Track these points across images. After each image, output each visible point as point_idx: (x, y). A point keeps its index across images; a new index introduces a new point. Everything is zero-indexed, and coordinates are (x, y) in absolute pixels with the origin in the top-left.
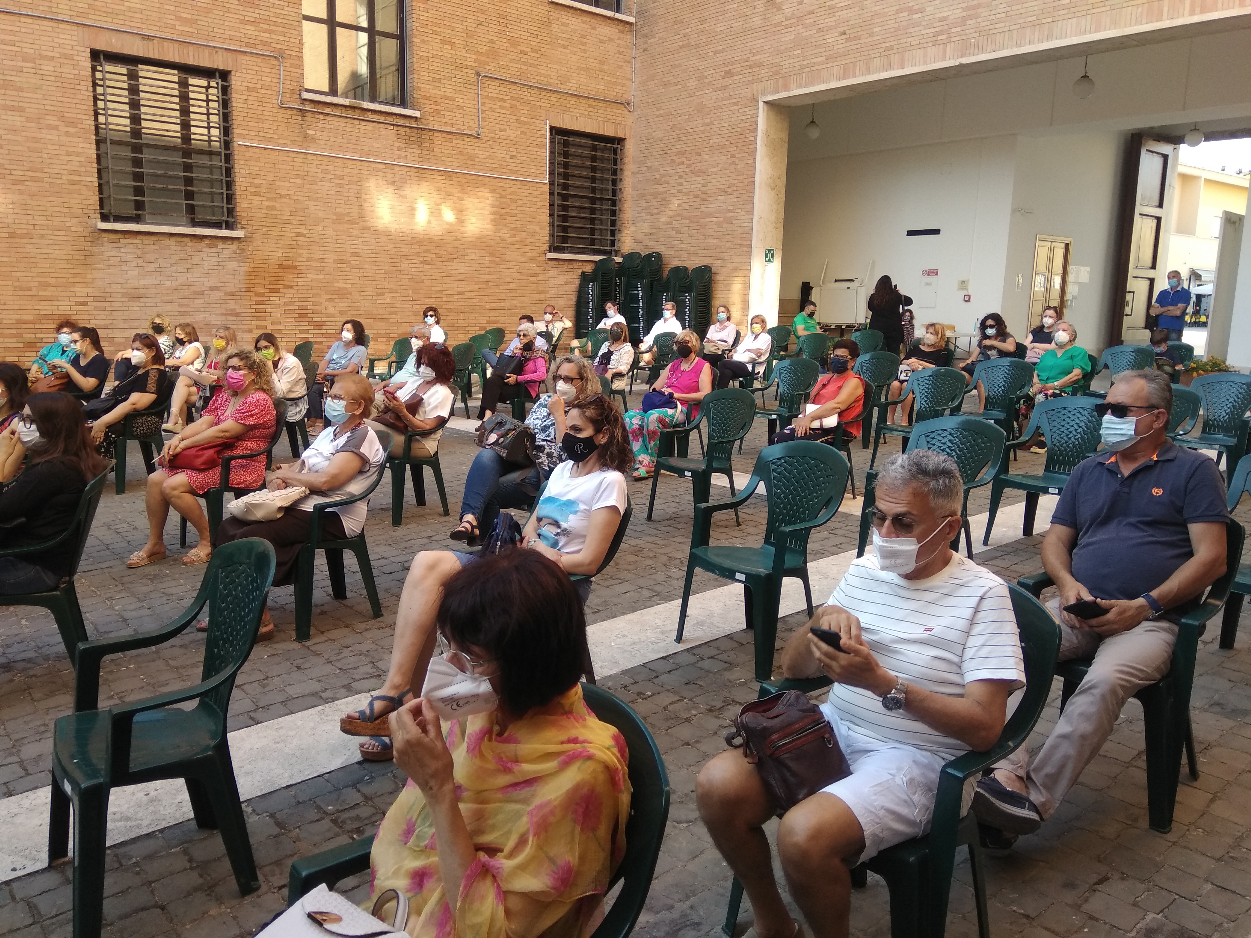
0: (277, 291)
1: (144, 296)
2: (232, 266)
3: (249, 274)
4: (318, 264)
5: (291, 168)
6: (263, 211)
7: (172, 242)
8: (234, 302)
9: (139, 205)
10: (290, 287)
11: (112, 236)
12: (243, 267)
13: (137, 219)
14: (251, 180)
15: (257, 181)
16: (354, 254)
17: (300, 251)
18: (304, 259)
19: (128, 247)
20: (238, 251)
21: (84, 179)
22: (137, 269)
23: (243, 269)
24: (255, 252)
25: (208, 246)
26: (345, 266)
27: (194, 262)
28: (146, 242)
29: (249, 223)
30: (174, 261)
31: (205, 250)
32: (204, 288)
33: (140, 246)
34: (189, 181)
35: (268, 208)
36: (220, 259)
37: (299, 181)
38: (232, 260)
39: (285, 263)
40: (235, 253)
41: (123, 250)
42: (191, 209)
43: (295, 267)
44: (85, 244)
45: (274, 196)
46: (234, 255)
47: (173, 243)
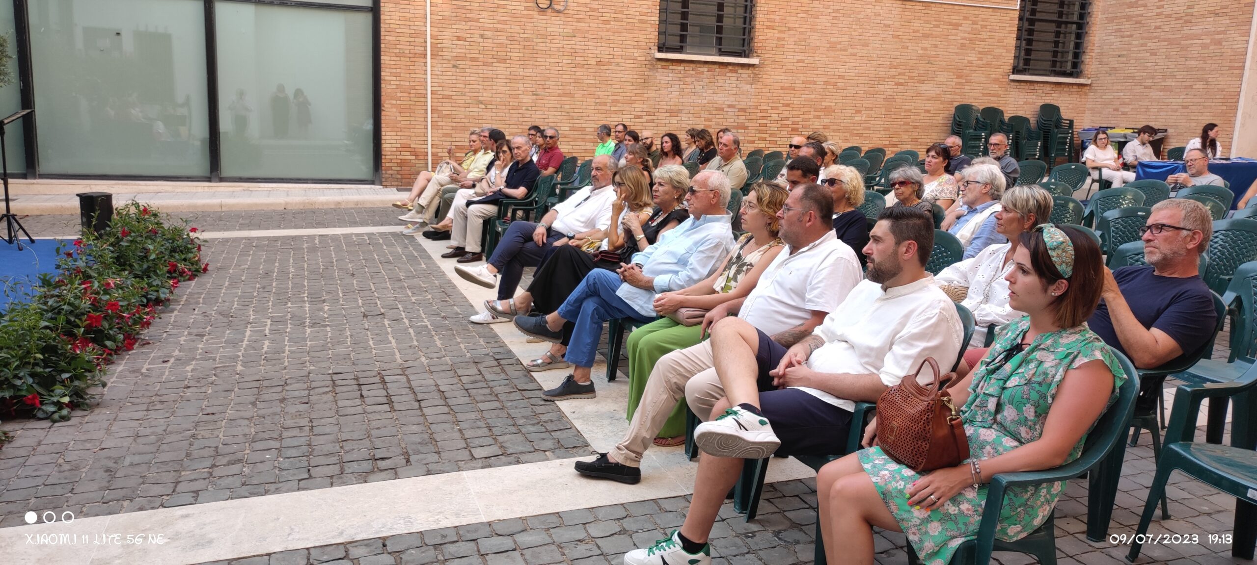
0: (777, 109)
1: (680, 112)
2: (747, 87)
3: (758, 94)
4: (811, 86)
6: (775, 42)
7: (705, 69)
8: (744, 117)
9: (683, 39)
10: (787, 105)
11: (664, 63)
12: (754, 88)
13: (680, 50)
14: (768, 16)
15: (772, 17)
16: (841, 77)
17: (798, 75)
18: (800, 82)
19: (674, 73)
20: (752, 76)
21: (649, 18)
22: (678, 90)
23: (754, 90)
24: (764, 76)
25: (731, 71)
26: (832, 87)
27: (720, 85)
28: (686, 68)
29: (763, 51)
30: (705, 84)
31: (727, 75)
32: (724, 106)
33: (682, 72)
34: (720, 19)
35: (778, 39)
36: (738, 82)
37: (804, 16)
38: (747, 83)
39: (786, 85)
40: (750, 77)
41: (670, 75)
42: (719, 41)
43: (793, 89)
44: (645, 70)
45: (783, 28)
46: (749, 79)
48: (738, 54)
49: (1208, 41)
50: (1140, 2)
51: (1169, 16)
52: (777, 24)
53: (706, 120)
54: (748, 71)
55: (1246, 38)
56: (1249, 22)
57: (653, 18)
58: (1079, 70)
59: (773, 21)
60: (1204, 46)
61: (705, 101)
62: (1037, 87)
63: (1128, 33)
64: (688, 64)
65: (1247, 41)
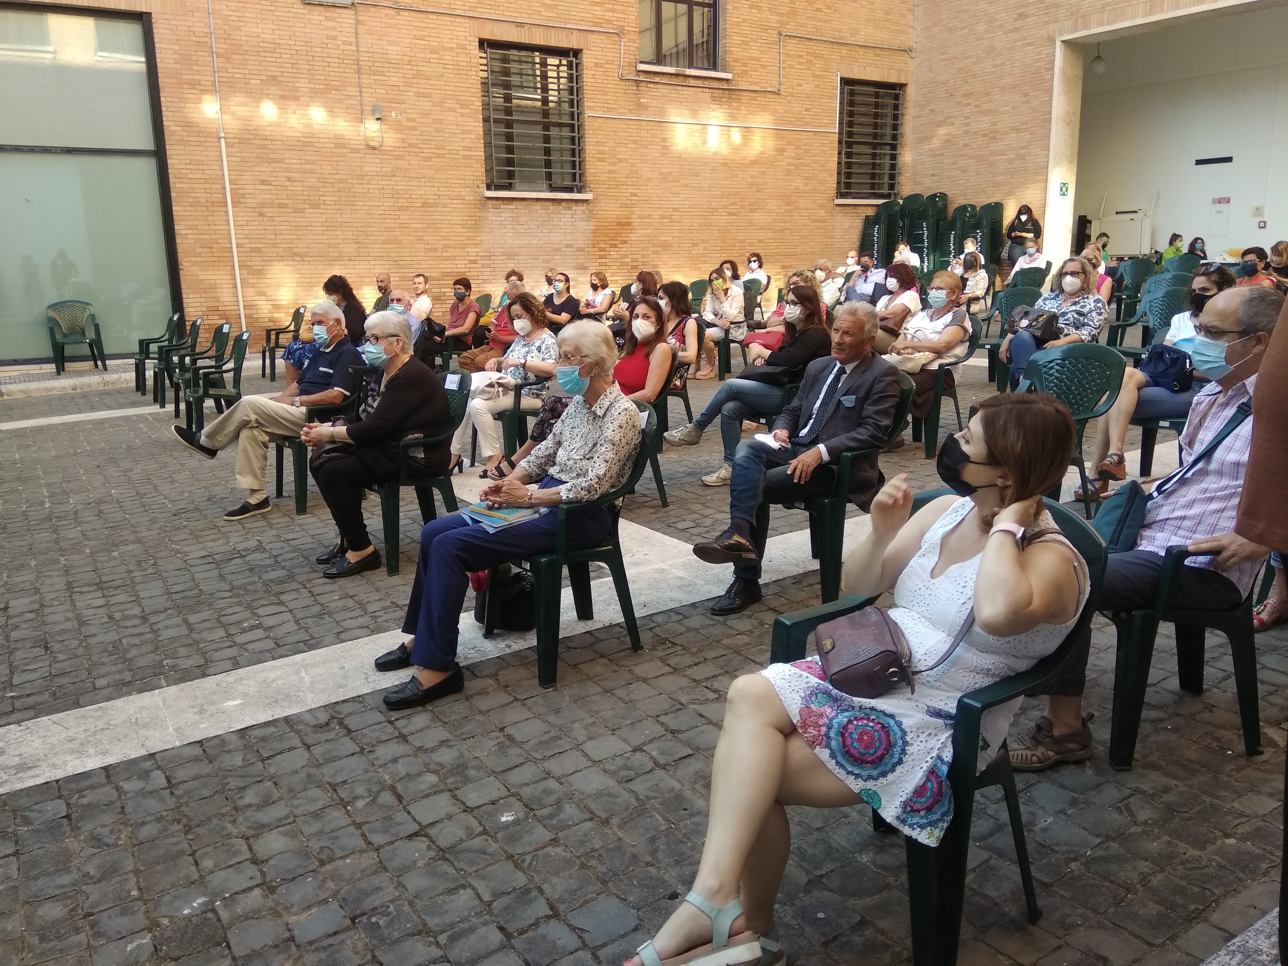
0: (615, 246)
1: (517, 254)
2: (582, 225)
3: (595, 232)
4: (647, 220)
5: (627, 134)
6: (607, 175)
7: (538, 206)
8: (583, 257)
9: (511, 175)
10: (625, 242)
11: (494, 202)
12: (591, 226)
13: (509, 187)
14: (597, 148)
15: (601, 148)
16: (675, 210)
17: (633, 209)
18: (636, 217)
19: (506, 213)
20: (587, 212)
21: (474, 153)
22: (513, 231)
23: (590, 228)
24: (599, 212)
25: (565, 208)
26: (667, 220)
27: (554, 223)
28: (519, 207)
29: (596, 186)
30: (539, 223)
31: (562, 212)
33: (515, 211)
34: (547, 152)
35: (610, 172)
36: (573, 220)
37: (633, 146)
38: (582, 220)
39: (622, 220)
40: (584, 213)
41: (502, 215)
42: (549, 176)
43: (629, 224)
44: (475, 210)
45: (614, 160)
46: (584, 216)
47: (539, 207)
48: (570, 190)
49: (1013, 156)
50: (948, 121)
51: (975, 133)
52: (607, 156)
53: (545, 261)
54: (582, 207)
55: (1046, 152)
56: (1048, 137)
57: (477, 153)
58: (896, 191)
59: (603, 152)
60: (1010, 161)
61: (542, 242)
62: (860, 210)
63: (939, 152)
64: (520, 203)
65: (1048, 155)
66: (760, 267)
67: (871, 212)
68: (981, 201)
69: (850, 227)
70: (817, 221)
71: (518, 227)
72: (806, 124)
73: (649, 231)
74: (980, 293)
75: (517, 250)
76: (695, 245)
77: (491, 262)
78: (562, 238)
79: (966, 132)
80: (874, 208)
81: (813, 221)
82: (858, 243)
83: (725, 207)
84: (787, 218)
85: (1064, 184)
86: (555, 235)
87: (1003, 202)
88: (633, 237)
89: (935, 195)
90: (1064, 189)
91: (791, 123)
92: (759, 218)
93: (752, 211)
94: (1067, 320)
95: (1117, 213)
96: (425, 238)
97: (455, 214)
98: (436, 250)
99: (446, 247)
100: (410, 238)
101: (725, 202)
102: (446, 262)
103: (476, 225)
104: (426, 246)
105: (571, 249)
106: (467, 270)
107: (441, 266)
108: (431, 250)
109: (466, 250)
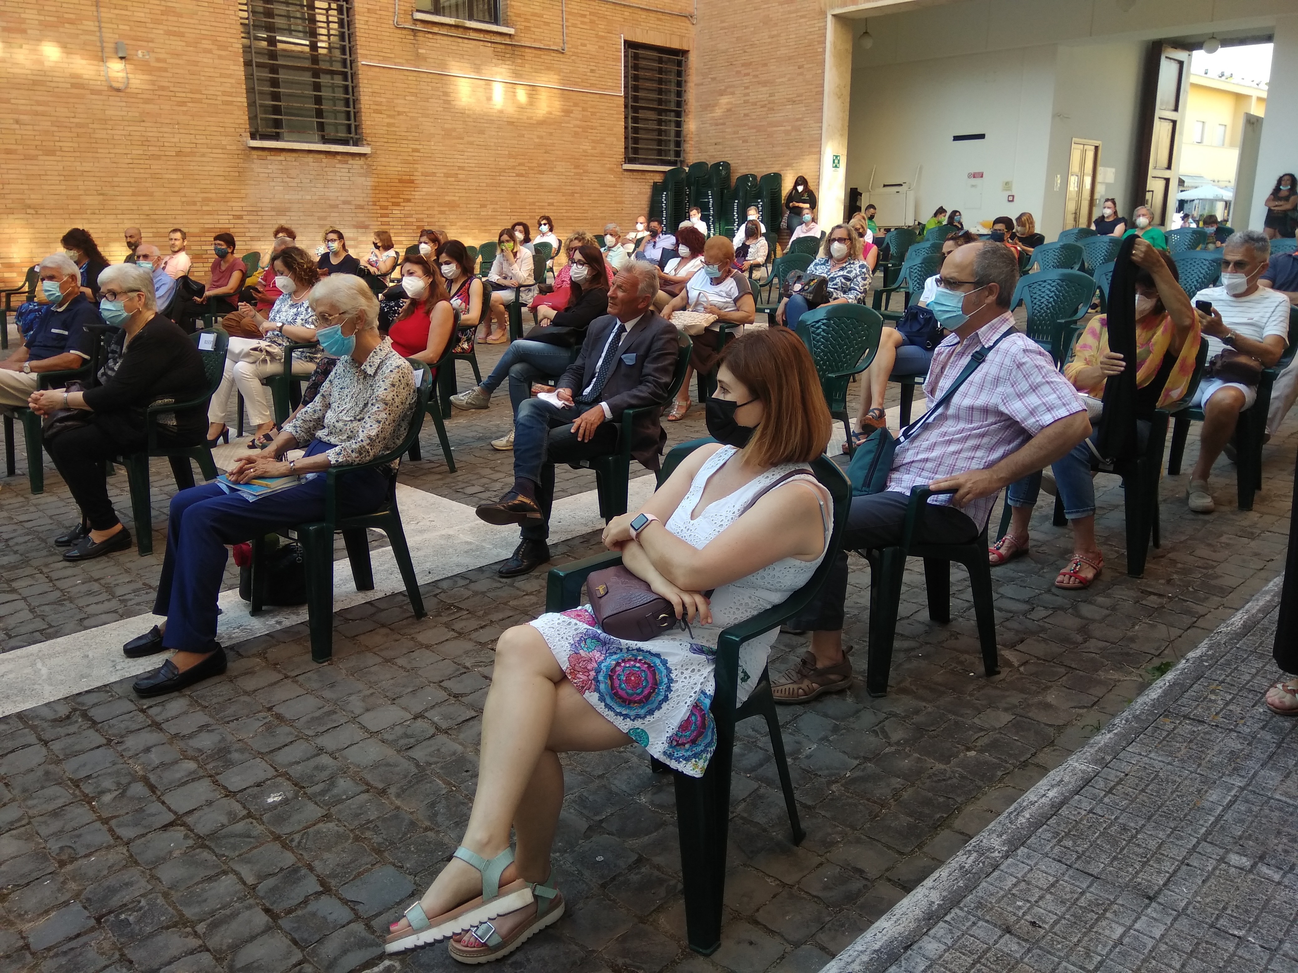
0: (397, 204)
2: (361, 180)
3: (375, 188)
4: (431, 178)
5: (406, 86)
6: (385, 128)
7: (310, 158)
8: (362, 215)
9: (277, 124)
10: (409, 200)
11: (260, 153)
12: (369, 182)
13: (276, 137)
14: (374, 99)
15: (378, 99)
16: (461, 168)
17: (416, 166)
18: (419, 174)
19: (274, 164)
20: (365, 167)
21: (235, 99)
22: (282, 184)
23: (369, 184)
24: (379, 168)
25: (341, 162)
26: (453, 179)
27: (329, 178)
28: (288, 159)
29: (374, 139)
30: (312, 177)
31: (337, 166)
32: (338, 202)
33: (284, 163)
34: (318, 100)
35: (389, 125)
36: (350, 175)
37: (413, 98)
38: (361, 175)
39: (404, 177)
40: (362, 168)
41: (270, 167)
42: (321, 127)
43: (412, 182)
44: (238, 161)
45: (392, 113)
46: (362, 171)
47: (312, 160)
48: (345, 142)
49: (789, 128)
50: (728, 90)
51: (754, 104)
52: (385, 108)
53: (320, 218)
54: (360, 162)
55: (820, 125)
56: (821, 109)
57: (239, 99)
58: (682, 158)
59: (380, 104)
60: (787, 132)
61: (316, 197)
62: (648, 176)
63: (721, 121)
64: (289, 154)
65: (821, 128)
66: (551, 230)
67: (658, 178)
68: (761, 171)
69: (640, 193)
70: (607, 185)
71: (288, 180)
72: (592, 85)
73: (435, 190)
74: (761, 260)
75: (287, 205)
76: (483, 206)
77: (260, 218)
78: (339, 194)
79: (745, 102)
80: (662, 175)
81: (602, 185)
82: (647, 209)
83: (513, 168)
84: (576, 181)
85: (837, 157)
86: (331, 190)
87: (782, 173)
88: (417, 195)
89: (718, 164)
90: (836, 161)
91: (576, 84)
92: (548, 180)
93: (542, 172)
94: (836, 284)
95: (885, 186)
96: (181, 190)
97: (216, 164)
98: (194, 203)
99: (206, 201)
100: (164, 190)
101: (512, 163)
102: (206, 217)
103: (241, 176)
104: (184, 199)
105: (349, 207)
106: (232, 226)
107: (201, 221)
108: (188, 203)
109: (229, 204)
